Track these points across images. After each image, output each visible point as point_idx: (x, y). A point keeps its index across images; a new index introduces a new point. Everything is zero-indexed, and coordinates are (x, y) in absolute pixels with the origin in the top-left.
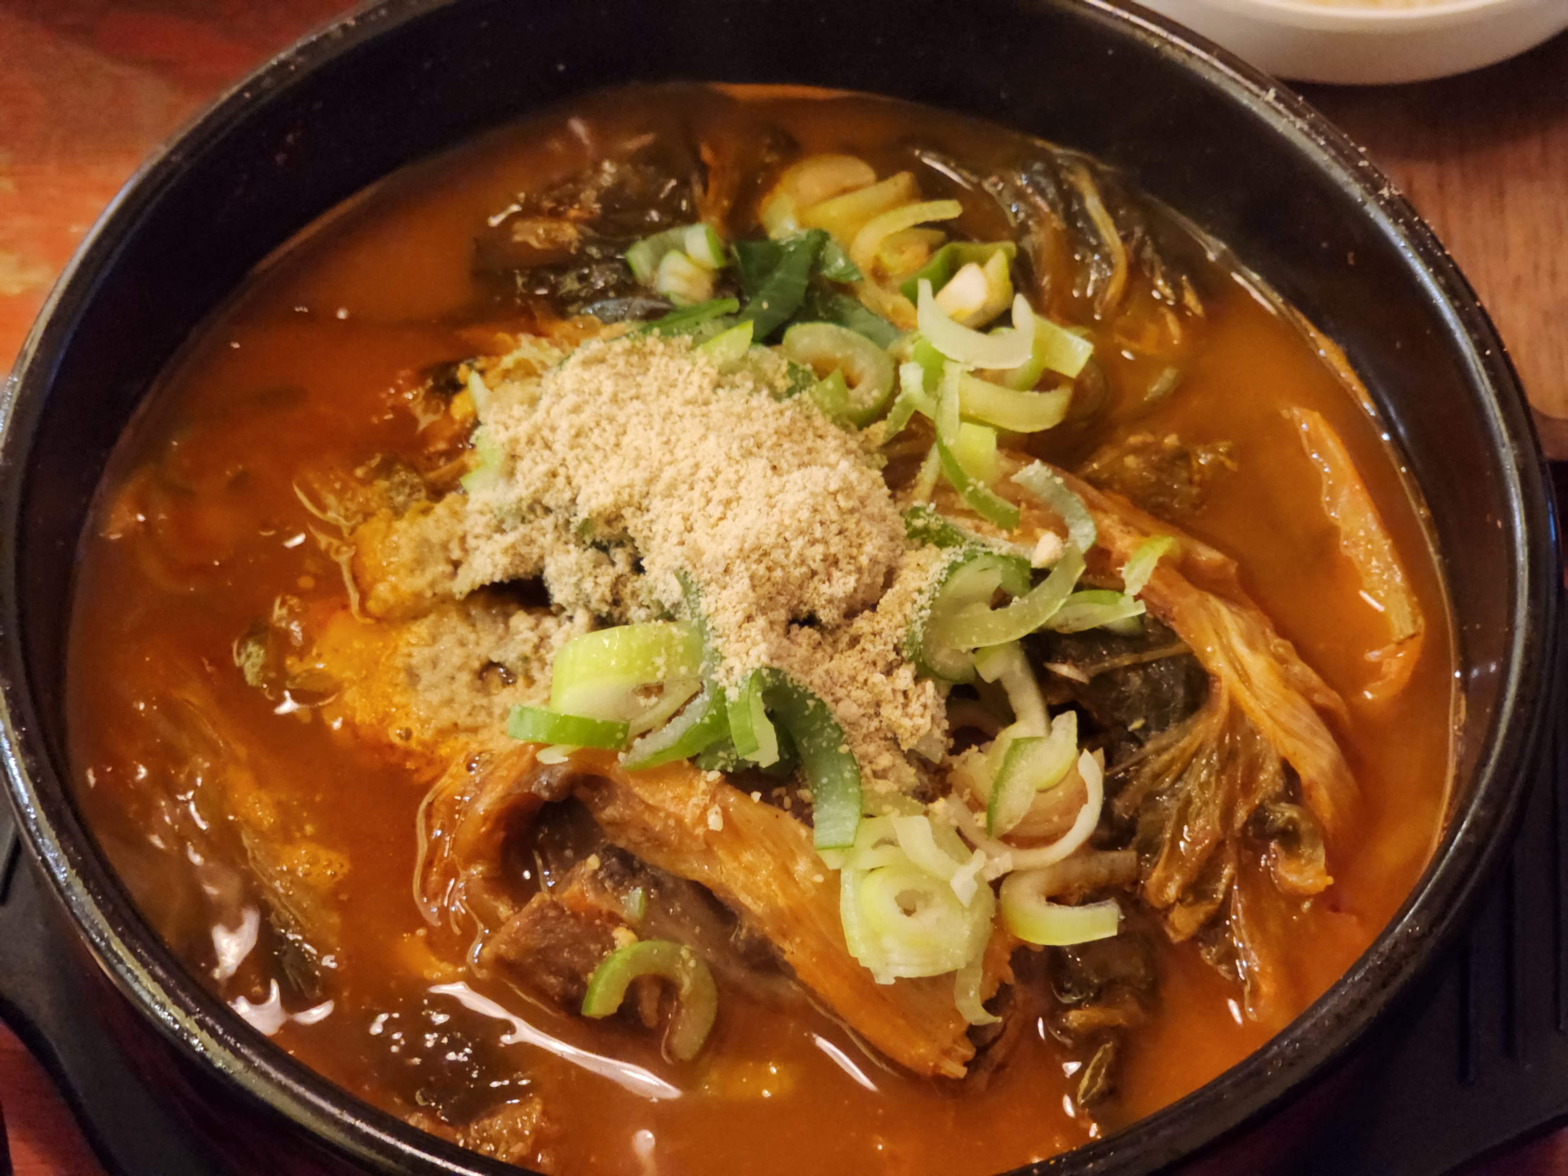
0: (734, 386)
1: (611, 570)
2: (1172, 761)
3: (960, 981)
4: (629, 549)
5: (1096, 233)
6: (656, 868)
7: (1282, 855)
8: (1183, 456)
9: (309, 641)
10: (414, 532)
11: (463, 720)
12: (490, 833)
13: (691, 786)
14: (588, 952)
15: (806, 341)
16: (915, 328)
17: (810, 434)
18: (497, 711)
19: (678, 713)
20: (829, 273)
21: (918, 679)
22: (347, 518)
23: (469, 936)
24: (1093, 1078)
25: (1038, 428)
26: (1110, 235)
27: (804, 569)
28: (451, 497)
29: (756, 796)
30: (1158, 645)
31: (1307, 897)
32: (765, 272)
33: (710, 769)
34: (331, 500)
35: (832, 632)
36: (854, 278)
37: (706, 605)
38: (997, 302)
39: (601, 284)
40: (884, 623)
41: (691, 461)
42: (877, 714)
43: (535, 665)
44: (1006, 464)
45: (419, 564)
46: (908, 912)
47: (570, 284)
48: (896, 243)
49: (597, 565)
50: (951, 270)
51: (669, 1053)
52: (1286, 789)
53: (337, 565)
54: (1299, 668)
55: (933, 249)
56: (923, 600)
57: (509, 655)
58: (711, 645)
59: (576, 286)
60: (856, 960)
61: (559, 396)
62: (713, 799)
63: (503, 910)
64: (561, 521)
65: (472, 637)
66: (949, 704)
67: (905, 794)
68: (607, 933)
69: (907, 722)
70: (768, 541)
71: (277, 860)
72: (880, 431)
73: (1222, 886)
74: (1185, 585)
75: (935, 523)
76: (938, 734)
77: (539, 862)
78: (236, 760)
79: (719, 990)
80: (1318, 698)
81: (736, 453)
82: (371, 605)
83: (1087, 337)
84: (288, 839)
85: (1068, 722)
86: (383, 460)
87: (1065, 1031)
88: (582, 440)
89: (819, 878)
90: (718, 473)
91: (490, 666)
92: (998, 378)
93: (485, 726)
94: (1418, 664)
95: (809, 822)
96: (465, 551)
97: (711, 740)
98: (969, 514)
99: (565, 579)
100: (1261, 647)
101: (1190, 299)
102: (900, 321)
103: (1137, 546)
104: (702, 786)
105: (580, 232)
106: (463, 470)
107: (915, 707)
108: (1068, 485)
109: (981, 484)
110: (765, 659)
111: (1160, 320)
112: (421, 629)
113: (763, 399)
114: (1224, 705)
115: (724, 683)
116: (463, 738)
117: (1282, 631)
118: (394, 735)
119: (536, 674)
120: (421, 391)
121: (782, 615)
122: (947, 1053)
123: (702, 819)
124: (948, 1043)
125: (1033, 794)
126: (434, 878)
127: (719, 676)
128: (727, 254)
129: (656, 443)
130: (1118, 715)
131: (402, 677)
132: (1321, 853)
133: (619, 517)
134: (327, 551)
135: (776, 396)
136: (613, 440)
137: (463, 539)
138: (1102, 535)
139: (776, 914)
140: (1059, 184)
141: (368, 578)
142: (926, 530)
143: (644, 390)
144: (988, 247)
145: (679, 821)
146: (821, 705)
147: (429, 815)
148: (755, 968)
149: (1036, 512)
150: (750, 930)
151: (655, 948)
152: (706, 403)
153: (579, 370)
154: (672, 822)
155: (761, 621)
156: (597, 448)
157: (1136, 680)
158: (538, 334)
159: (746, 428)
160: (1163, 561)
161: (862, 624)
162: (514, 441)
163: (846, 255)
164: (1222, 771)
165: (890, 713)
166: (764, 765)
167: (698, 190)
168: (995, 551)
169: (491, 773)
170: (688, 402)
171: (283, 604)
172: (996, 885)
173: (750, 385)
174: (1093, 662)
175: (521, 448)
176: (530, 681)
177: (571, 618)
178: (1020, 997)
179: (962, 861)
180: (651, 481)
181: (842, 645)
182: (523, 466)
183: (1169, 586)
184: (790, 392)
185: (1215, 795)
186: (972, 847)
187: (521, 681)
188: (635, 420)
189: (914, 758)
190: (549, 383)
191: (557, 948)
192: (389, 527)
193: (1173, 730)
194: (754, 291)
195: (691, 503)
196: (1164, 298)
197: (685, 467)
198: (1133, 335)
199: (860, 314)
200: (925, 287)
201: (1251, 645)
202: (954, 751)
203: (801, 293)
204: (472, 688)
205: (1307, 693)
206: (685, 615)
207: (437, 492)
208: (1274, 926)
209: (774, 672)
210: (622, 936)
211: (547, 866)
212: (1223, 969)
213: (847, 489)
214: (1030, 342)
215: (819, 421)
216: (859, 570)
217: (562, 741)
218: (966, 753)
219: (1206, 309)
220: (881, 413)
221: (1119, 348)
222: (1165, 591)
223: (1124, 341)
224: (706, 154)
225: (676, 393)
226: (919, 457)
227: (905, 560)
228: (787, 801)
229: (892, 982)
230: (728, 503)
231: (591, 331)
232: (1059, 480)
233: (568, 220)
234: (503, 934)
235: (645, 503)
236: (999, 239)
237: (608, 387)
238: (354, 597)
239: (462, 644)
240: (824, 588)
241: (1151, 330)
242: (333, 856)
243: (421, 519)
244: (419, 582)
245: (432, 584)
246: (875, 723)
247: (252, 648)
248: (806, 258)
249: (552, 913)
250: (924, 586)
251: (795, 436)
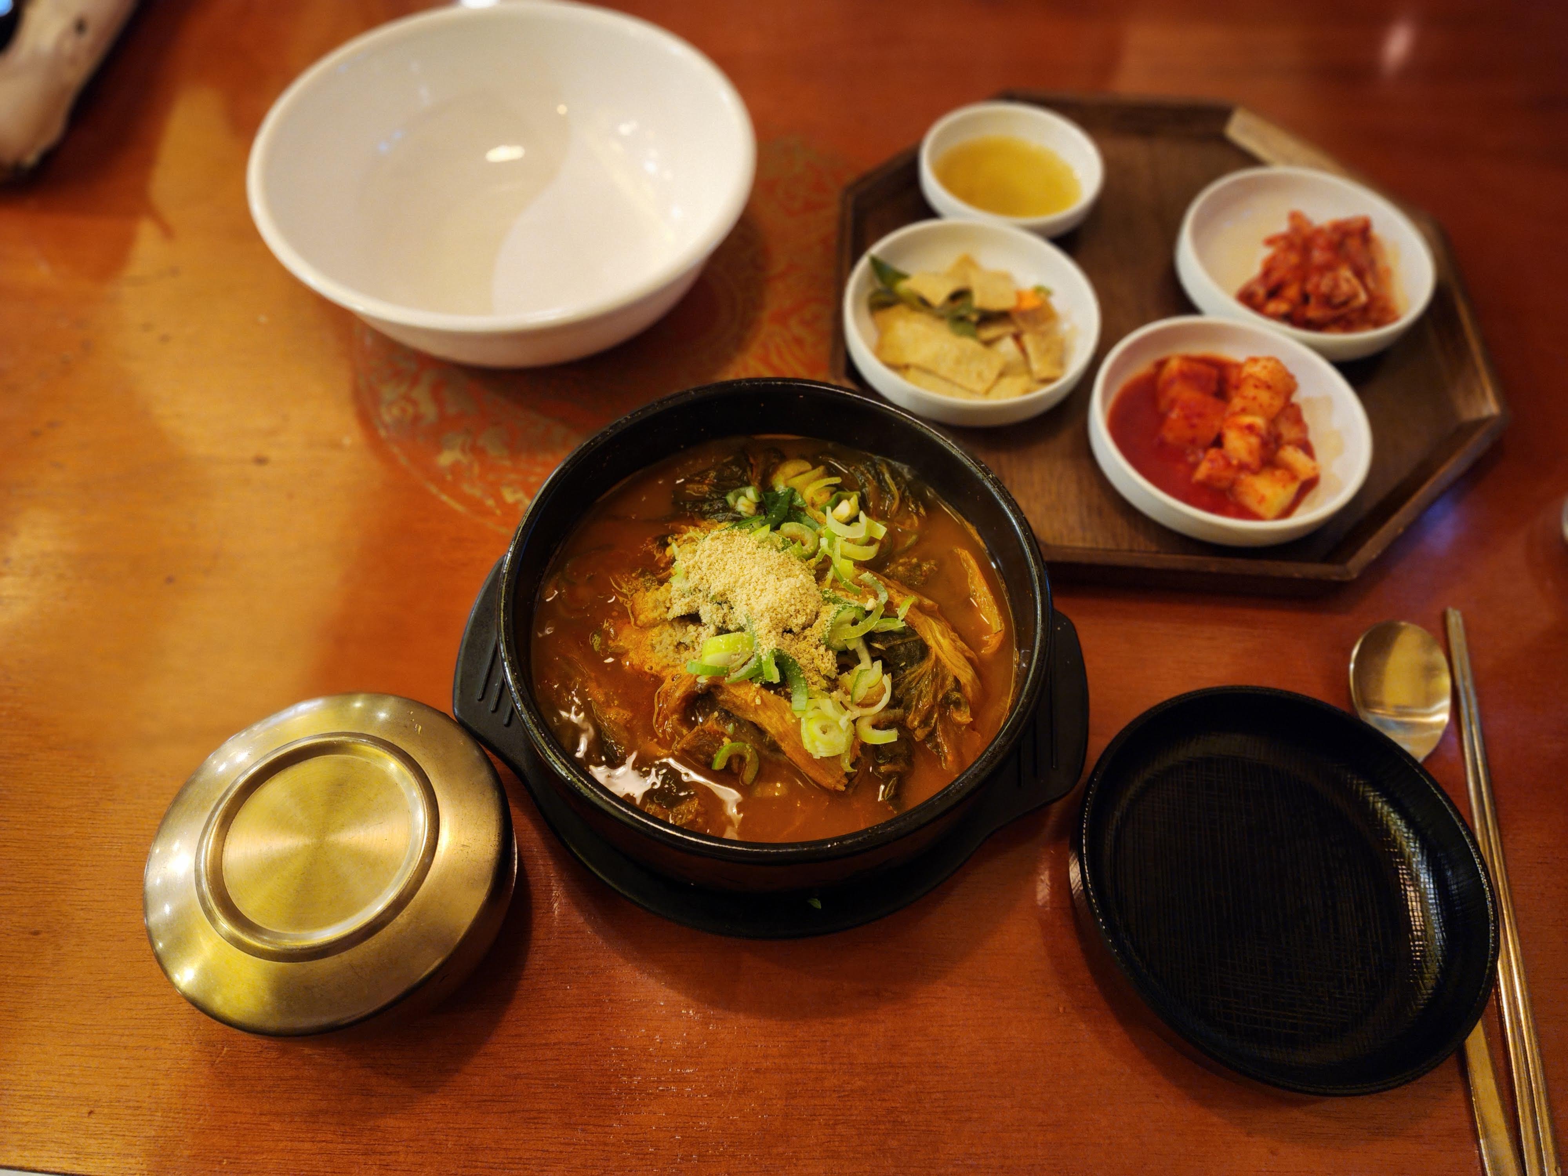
0: (764, 547)
1: (722, 611)
2: (915, 677)
3: (842, 757)
4: (728, 604)
5: (889, 488)
6: (738, 716)
7: (954, 710)
8: (919, 566)
9: (616, 635)
10: (653, 597)
11: (671, 663)
12: (680, 704)
13: (750, 688)
14: (714, 746)
15: (788, 529)
16: (825, 523)
17: (790, 564)
18: (683, 660)
19: (745, 664)
20: (796, 503)
21: (826, 650)
22: (629, 591)
23: (673, 739)
24: (890, 790)
25: (868, 559)
26: (894, 488)
27: (788, 615)
28: (666, 584)
29: (772, 692)
30: (910, 636)
31: (963, 725)
32: (774, 503)
33: (756, 683)
34: (624, 585)
35: (797, 635)
36: (804, 506)
37: (755, 627)
38: (854, 513)
39: (716, 508)
40: (815, 632)
41: (749, 575)
42: (813, 662)
43: (696, 644)
44: (857, 572)
45: (655, 607)
46: (824, 733)
47: (706, 507)
48: (819, 493)
49: (718, 610)
50: (838, 502)
51: (742, 782)
52: (956, 687)
53: (626, 608)
54: (960, 643)
55: (832, 494)
56: (828, 624)
57: (687, 640)
58: (756, 641)
59: (708, 508)
60: (806, 750)
61: (703, 551)
62: (757, 693)
63: (685, 731)
64: (705, 595)
65: (674, 633)
66: (837, 657)
67: (823, 690)
68: (721, 739)
69: (823, 666)
70: (776, 605)
71: (605, 714)
72: (813, 561)
73: (933, 721)
74: (920, 614)
75: (832, 596)
76: (834, 669)
77: (698, 714)
78: (591, 679)
79: (760, 759)
80: (967, 654)
81: (765, 573)
82: (638, 622)
83: (885, 525)
84: (609, 706)
85: (879, 664)
86: (642, 570)
87: (880, 773)
88: (711, 567)
89: (794, 721)
90: (759, 580)
91: (680, 643)
92: (853, 541)
93: (679, 665)
94: (1002, 641)
95: (791, 701)
96: (671, 603)
97: (757, 672)
98: (844, 590)
99: (707, 614)
100: (947, 636)
101: (922, 511)
102: (820, 521)
103: (902, 601)
104: (754, 689)
105: (709, 489)
106: (670, 575)
107: (825, 660)
108: (878, 579)
109: (848, 580)
110: (775, 646)
111: (911, 518)
112: (656, 630)
113: (774, 552)
114: (933, 657)
115: (761, 654)
116: (671, 669)
117: (954, 629)
118: (646, 668)
119: (696, 647)
120: (655, 545)
121: (781, 630)
122: (838, 782)
123: (754, 700)
124: (839, 778)
125: (867, 689)
126: (660, 720)
127: (759, 652)
128: (760, 496)
129: (737, 569)
130: (897, 661)
131: (650, 648)
132: (968, 710)
133: (725, 594)
134: (623, 603)
135: (778, 551)
136: (722, 567)
137: (671, 600)
138: (890, 597)
139: (779, 734)
140: (876, 470)
141: (637, 613)
142: (829, 598)
143: (733, 549)
144: (851, 493)
145: (746, 701)
146: (794, 660)
147: (659, 697)
148: (771, 751)
149: (867, 589)
150: (770, 737)
151: (738, 745)
152: (754, 554)
153: (710, 542)
154: (743, 701)
155: (774, 633)
156: (717, 570)
157: (902, 649)
158: (696, 526)
159: (768, 564)
160: (913, 606)
161: (807, 632)
162: (688, 567)
163: (802, 497)
164: (933, 680)
165: (818, 662)
166: (775, 682)
167: (749, 473)
168: (853, 606)
169: (681, 682)
170: (748, 553)
171: (607, 621)
172: (854, 722)
173: (769, 547)
174: (888, 643)
175: (690, 570)
176: (694, 649)
177: (708, 628)
178: (863, 761)
179: (842, 714)
180: (736, 582)
181: (801, 639)
182: (691, 575)
183: (914, 615)
184: (783, 549)
185: (930, 690)
186: (846, 709)
187: (691, 649)
188: (730, 560)
189: (827, 678)
190: (699, 548)
191: (703, 746)
192: (644, 594)
193: (916, 666)
194: (770, 511)
195: (750, 590)
196: (913, 509)
197: (748, 577)
198: (903, 524)
199: (806, 518)
200: (829, 509)
201: (943, 636)
202: (840, 674)
203: (786, 511)
204: (674, 651)
205: (963, 652)
206: (748, 630)
207: (661, 582)
208: (952, 736)
209: (778, 650)
210: (726, 740)
211: (700, 715)
212: (934, 751)
213: (803, 585)
214: (865, 528)
215: (792, 559)
216: (807, 614)
217: (705, 674)
218: (844, 674)
219: (926, 513)
220: (814, 555)
221: (897, 528)
222: (912, 616)
223: (898, 525)
224: (752, 461)
225: (744, 550)
226: (826, 570)
227: (822, 610)
228: (783, 693)
229: (819, 758)
230: (762, 591)
231: (714, 525)
232: (875, 578)
233: (705, 484)
234: (684, 740)
235: (734, 589)
236: (855, 490)
237: (720, 548)
238: (632, 620)
239: (671, 636)
240: (795, 621)
241: (908, 522)
242: (625, 712)
243: (655, 591)
244: (656, 614)
245: (660, 616)
246: (812, 666)
247: (596, 637)
248: (787, 499)
249: (702, 733)
250: (828, 619)
251: (785, 565)
